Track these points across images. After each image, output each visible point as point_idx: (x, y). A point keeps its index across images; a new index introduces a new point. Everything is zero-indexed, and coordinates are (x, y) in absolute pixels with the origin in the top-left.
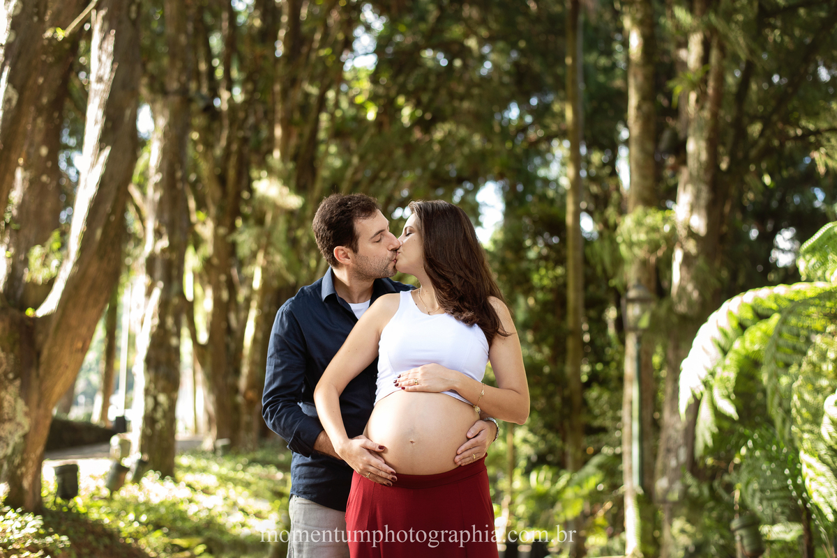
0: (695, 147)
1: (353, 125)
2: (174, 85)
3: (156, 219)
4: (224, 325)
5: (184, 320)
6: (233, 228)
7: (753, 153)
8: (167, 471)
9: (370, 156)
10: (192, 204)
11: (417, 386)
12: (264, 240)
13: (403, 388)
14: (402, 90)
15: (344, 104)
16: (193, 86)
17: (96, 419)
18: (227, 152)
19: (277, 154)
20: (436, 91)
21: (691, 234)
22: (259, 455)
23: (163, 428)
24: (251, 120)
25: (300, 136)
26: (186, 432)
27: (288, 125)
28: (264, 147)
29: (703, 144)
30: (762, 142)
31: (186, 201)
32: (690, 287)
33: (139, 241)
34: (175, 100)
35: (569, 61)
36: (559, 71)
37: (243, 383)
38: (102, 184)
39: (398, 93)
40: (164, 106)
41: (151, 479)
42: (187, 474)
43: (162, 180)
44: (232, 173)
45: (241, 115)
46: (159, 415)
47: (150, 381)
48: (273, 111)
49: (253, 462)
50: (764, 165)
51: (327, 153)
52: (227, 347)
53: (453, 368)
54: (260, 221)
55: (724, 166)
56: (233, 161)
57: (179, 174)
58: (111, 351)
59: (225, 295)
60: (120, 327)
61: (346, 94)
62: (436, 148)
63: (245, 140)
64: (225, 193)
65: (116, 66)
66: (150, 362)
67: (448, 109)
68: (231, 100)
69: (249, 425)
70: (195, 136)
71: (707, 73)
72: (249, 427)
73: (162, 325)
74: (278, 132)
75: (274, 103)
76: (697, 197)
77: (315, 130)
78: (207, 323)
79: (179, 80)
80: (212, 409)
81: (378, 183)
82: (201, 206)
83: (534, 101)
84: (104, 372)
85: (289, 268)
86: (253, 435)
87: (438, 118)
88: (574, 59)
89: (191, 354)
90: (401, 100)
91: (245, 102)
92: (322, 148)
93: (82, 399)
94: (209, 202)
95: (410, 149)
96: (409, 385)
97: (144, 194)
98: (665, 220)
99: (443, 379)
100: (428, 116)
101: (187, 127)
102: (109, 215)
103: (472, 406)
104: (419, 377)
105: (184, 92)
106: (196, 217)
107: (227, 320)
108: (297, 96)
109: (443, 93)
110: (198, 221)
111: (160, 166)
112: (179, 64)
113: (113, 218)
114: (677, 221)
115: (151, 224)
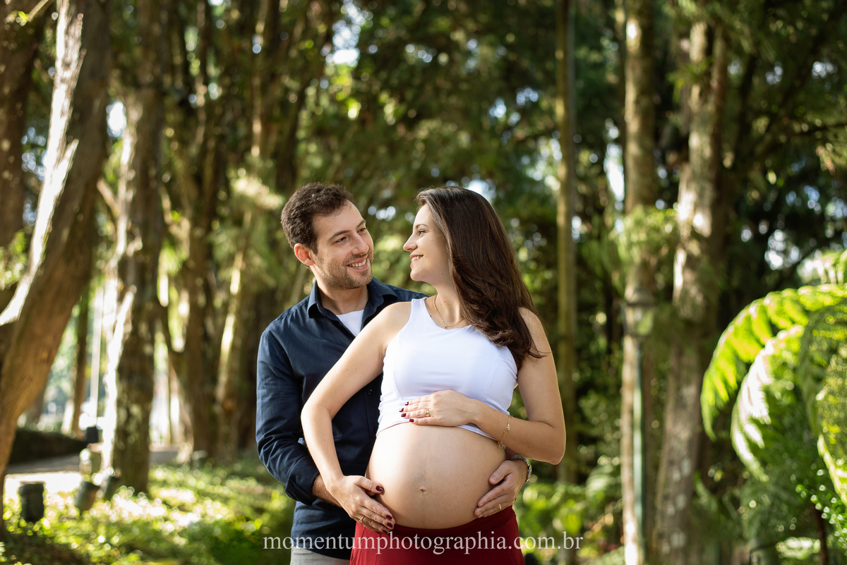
0: (698, 142)
1: (334, 123)
2: (147, 78)
3: (128, 220)
4: (200, 332)
5: (159, 326)
6: (209, 229)
7: (760, 149)
8: (141, 486)
9: (352, 155)
10: (166, 203)
11: (428, 419)
12: (242, 243)
13: (412, 421)
14: (386, 86)
15: (325, 101)
16: (167, 80)
17: (66, 428)
18: (204, 150)
19: (256, 151)
20: (421, 87)
21: (695, 234)
22: (238, 467)
23: (136, 441)
24: (229, 117)
25: (280, 132)
26: (161, 442)
27: (267, 121)
28: (242, 146)
29: (707, 139)
30: (768, 138)
31: (159, 201)
32: (694, 291)
33: (111, 243)
34: (148, 93)
35: (559, 55)
36: (549, 65)
37: (221, 392)
38: (69, 181)
39: (382, 89)
40: (138, 99)
41: (123, 496)
42: (163, 489)
43: (135, 178)
44: (208, 173)
45: (218, 111)
46: (132, 427)
47: (123, 391)
48: (252, 107)
49: (232, 475)
50: (769, 162)
51: (307, 153)
52: (204, 354)
53: (472, 396)
54: (238, 222)
55: (728, 162)
56: (209, 160)
57: (153, 172)
58: (82, 358)
59: (201, 300)
60: (92, 332)
61: (327, 90)
62: (420, 146)
63: (222, 138)
64: (201, 193)
65: (84, 53)
66: (122, 371)
67: (434, 105)
68: (207, 95)
69: (227, 437)
70: (169, 132)
71: (710, 65)
72: (227, 439)
73: (135, 332)
74: (257, 127)
75: (252, 98)
76: (701, 195)
77: (295, 127)
78: (183, 329)
79: (152, 72)
80: (188, 419)
81: (360, 183)
82: (176, 206)
83: (521, 98)
84: (75, 380)
85: (269, 271)
86: (232, 446)
87: (423, 114)
88: (566, 53)
89: (166, 361)
90: (384, 97)
91: (222, 98)
92: (302, 147)
93: (52, 407)
94: (185, 201)
95: (393, 147)
96: (419, 416)
97: (115, 193)
98: (667, 220)
99: (461, 410)
100: (412, 114)
101: (160, 123)
102: (76, 215)
103: (496, 442)
104: (431, 407)
105: (157, 85)
106: (170, 217)
107: (204, 326)
108: (277, 92)
109: (429, 88)
110: (174, 222)
111: (133, 164)
112: (152, 56)
113: (81, 218)
114: (679, 221)
115: (123, 225)
